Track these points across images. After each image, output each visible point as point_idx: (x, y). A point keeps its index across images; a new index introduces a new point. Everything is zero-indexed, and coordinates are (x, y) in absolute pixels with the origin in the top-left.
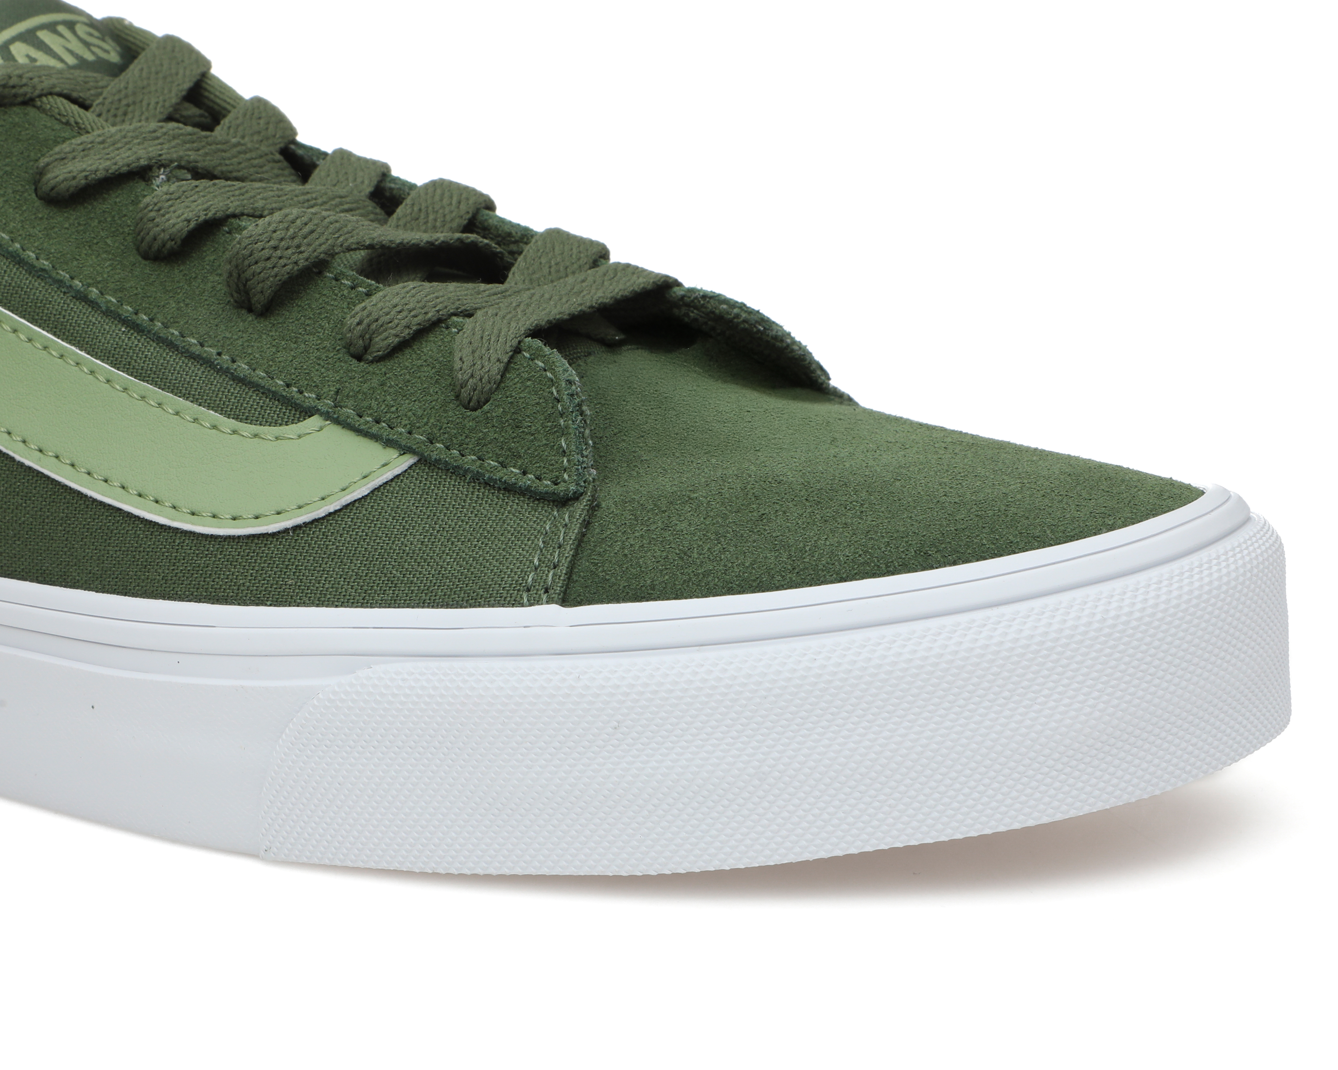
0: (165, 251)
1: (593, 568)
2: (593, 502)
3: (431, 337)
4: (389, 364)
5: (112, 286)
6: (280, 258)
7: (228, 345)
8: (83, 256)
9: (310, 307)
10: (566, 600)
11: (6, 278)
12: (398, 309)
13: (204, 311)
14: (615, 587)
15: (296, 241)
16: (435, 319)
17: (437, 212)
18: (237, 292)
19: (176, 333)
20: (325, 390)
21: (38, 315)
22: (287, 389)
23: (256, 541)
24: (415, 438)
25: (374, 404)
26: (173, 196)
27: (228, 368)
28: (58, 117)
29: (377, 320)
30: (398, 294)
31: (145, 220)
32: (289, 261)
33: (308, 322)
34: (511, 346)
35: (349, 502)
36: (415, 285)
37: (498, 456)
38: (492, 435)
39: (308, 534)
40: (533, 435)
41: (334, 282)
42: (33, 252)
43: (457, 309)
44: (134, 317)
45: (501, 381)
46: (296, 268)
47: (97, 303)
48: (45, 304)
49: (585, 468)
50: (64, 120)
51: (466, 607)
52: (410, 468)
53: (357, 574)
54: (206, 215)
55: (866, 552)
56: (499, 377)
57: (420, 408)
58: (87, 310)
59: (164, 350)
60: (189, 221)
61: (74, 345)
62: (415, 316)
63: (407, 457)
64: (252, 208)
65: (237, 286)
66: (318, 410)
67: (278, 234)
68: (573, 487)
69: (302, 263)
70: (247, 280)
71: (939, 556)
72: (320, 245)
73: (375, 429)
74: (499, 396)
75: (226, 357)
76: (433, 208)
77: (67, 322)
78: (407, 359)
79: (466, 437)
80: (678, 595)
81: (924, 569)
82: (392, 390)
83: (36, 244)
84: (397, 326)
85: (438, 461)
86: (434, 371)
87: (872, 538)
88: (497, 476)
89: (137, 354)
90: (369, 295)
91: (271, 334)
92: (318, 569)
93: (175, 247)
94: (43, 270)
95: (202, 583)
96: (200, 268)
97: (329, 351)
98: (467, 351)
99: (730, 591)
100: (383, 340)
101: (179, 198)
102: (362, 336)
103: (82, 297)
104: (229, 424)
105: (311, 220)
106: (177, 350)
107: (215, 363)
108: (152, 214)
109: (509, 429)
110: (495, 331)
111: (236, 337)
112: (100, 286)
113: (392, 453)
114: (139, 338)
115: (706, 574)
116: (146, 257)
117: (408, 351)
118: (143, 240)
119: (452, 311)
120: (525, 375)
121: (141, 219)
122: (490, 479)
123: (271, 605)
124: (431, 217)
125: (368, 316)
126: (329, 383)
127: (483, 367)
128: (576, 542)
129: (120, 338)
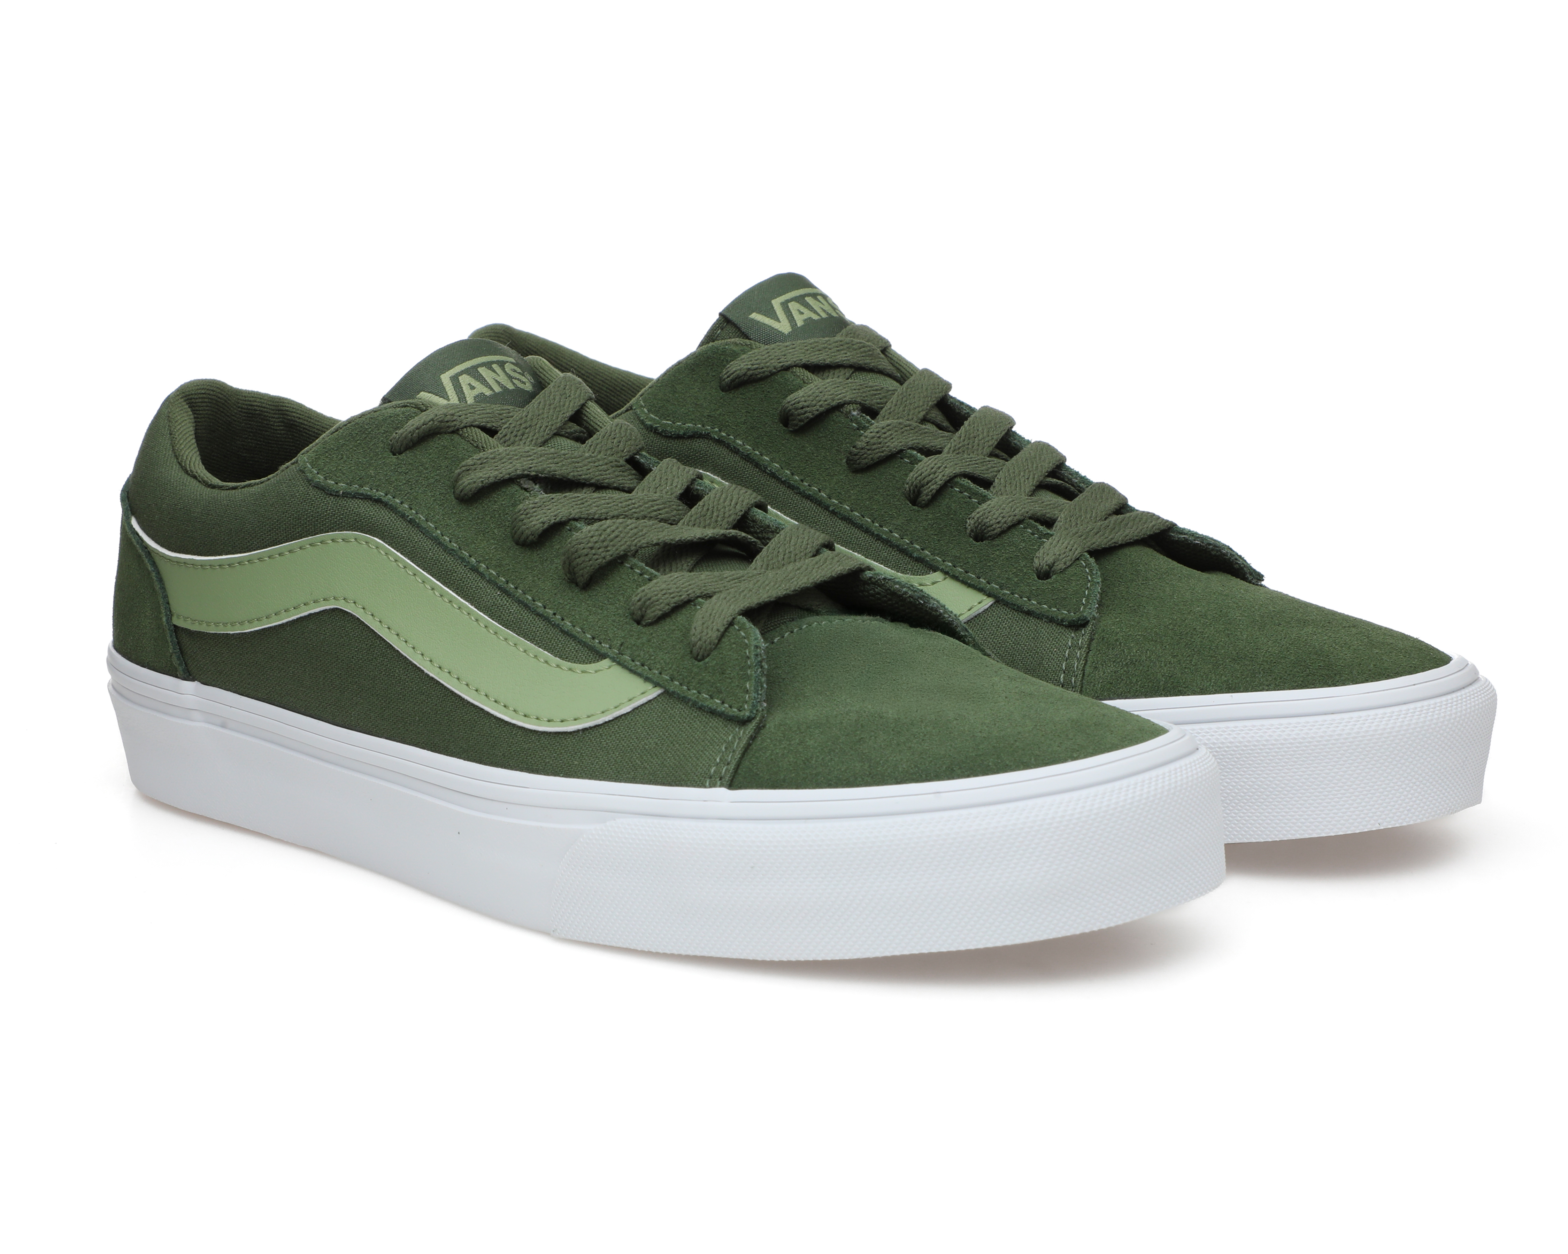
0: (528, 541)
1: (751, 766)
2: (760, 724)
3: (684, 611)
4: (655, 627)
5: (494, 563)
6: (594, 555)
7: (561, 608)
8: (479, 541)
9: (613, 586)
10: (731, 786)
11: (430, 554)
12: (664, 592)
13: (549, 584)
14: (762, 779)
15: (605, 544)
16: (686, 600)
17: (719, 511)
18: (569, 573)
19: (530, 598)
20: (615, 643)
21: (448, 579)
22: (592, 641)
23: (560, 736)
24: (662, 677)
25: (642, 653)
26: (536, 505)
27: (558, 624)
28: (472, 442)
29: (649, 599)
30: (665, 582)
31: (517, 520)
32: (600, 557)
33: (611, 596)
34: (727, 621)
35: (618, 715)
36: (678, 575)
37: (709, 691)
38: (708, 678)
39: (592, 734)
40: (731, 679)
41: (630, 570)
42: (448, 537)
43: (702, 593)
44: (505, 586)
45: (718, 643)
46: (604, 561)
47: (484, 574)
48: (453, 573)
49: (759, 702)
50: (475, 445)
51: (673, 786)
52: (659, 696)
53: (615, 761)
54: (555, 519)
55: (916, 766)
56: (717, 641)
57: (668, 658)
58: (478, 578)
59: (522, 608)
60: (544, 523)
61: (468, 601)
62: (673, 598)
63: (657, 689)
64: (587, 514)
65: (569, 569)
66: (608, 655)
67: (595, 539)
68: (747, 714)
69: (608, 558)
70: (575, 568)
71: (959, 771)
72: (621, 546)
73: (639, 670)
74: (715, 653)
75: (558, 617)
76: (717, 508)
77: (465, 586)
78: (668, 625)
79: (693, 678)
80: (798, 787)
81: (949, 779)
82: (654, 645)
83: (450, 532)
84: (661, 604)
85: (674, 692)
86: (681, 633)
87: (922, 758)
88: (706, 704)
89: (505, 610)
90: (650, 580)
91: (588, 602)
92: (593, 756)
93: (534, 539)
94: (453, 550)
95: (525, 760)
96: (550, 553)
97: (621, 616)
98: (700, 623)
99: (830, 786)
100: (652, 612)
101: (540, 506)
102: (640, 609)
103: (475, 570)
104: (555, 660)
105: (617, 528)
106: (530, 609)
107: (552, 620)
108: (523, 516)
109: (717, 674)
110: (720, 611)
111: (566, 603)
112: (487, 562)
113: (649, 686)
114: (507, 599)
115: (817, 775)
116: (517, 543)
117: (668, 620)
118: (516, 532)
119: (698, 594)
120: (733, 641)
121: (516, 519)
122: (702, 705)
123: (563, 776)
124: (715, 514)
125: (645, 596)
126: (618, 638)
127: (707, 634)
128: (743, 750)
129: (496, 599)
